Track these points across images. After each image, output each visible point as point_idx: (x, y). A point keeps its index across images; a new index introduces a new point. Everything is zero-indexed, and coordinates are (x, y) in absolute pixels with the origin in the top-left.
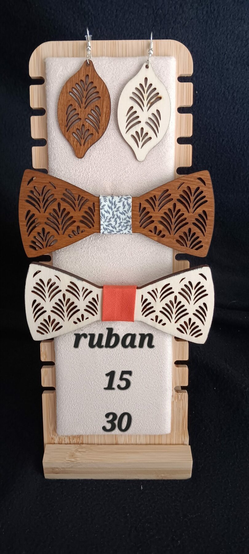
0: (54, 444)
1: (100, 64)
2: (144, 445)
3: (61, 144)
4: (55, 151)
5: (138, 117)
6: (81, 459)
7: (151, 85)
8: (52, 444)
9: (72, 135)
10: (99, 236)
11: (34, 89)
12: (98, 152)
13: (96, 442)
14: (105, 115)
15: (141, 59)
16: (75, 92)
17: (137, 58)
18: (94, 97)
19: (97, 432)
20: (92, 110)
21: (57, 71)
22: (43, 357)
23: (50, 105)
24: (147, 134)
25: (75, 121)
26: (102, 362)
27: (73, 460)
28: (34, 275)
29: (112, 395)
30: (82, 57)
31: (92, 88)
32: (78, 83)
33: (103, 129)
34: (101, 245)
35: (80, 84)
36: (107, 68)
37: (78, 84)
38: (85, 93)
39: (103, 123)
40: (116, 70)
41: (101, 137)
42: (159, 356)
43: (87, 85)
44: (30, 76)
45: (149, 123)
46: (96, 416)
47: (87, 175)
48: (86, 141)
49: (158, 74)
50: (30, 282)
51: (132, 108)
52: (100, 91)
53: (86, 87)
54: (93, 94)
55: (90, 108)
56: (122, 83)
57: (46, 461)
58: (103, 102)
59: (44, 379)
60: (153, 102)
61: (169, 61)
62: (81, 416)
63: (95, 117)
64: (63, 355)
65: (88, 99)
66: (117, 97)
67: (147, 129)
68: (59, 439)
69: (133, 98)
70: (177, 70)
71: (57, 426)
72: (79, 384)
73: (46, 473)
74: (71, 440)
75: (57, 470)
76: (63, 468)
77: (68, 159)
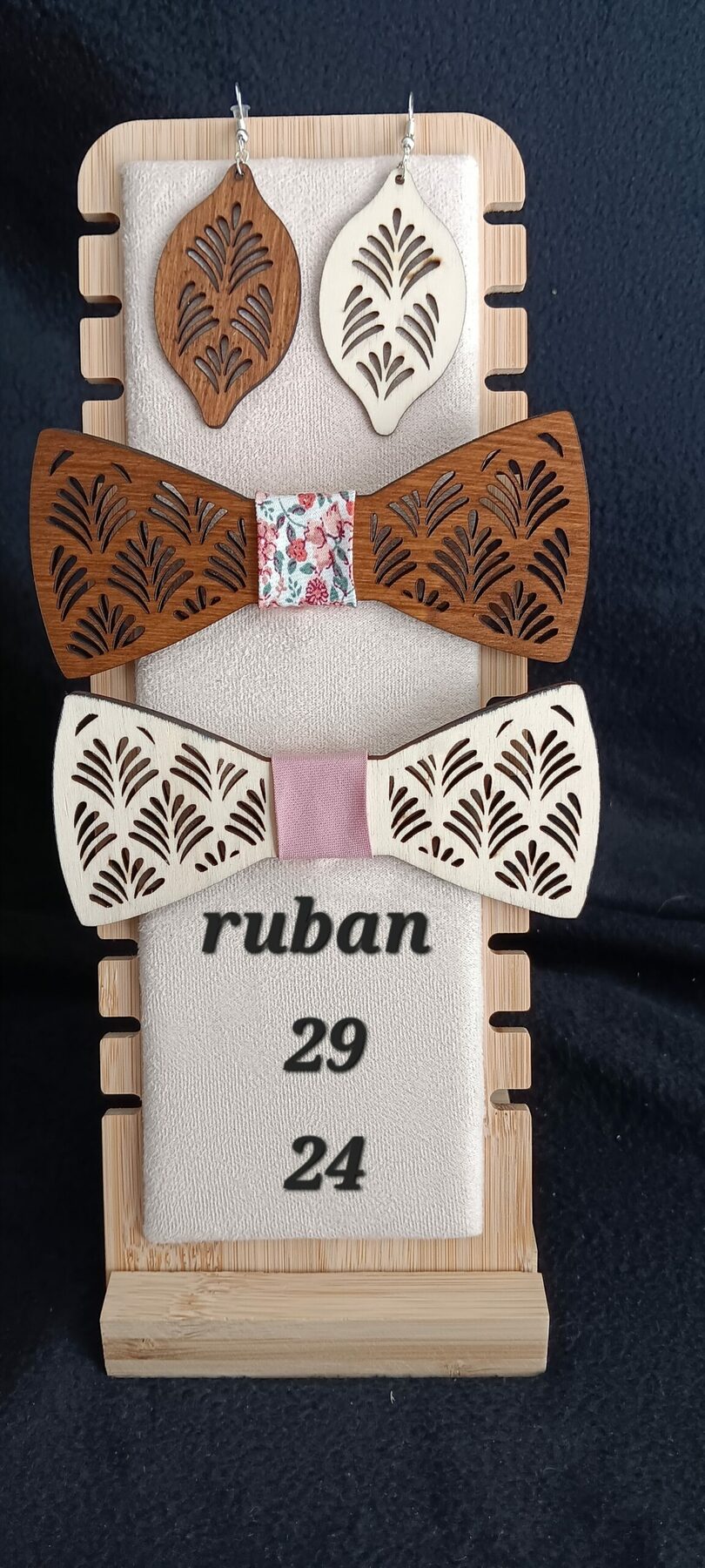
0: (136, 1270)
1: (272, 176)
2: (405, 1273)
3: (163, 389)
4: (146, 409)
5: (376, 314)
6: (214, 1312)
7: (411, 228)
8: (129, 1270)
9: (192, 364)
10: (270, 645)
11: (90, 249)
12: (266, 409)
13: (260, 1266)
14: (284, 309)
15: (385, 161)
16: (203, 249)
17: (373, 161)
18: (255, 262)
19: (263, 1229)
20: (249, 296)
21: (153, 194)
22: (107, 1003)
23: (133, 286)
24: (401, 359)
25: (203, 325)
26: (279, 1016)
27: (191, 1314)
28: (79, 729)
29: (309, 1116)
30: (222, 158)
31: (250, 239)
32: (210, 224)
33: (280, 347)
34: (275, 670)
35: (216, 227)
36: (289, 184)
37: (210, 228)
38: (230, 252)
39: (279, 331)
40: (314, 190)
41: (273, 370)
42: (443, 997)
43: (236, 230)
44: (81, 211)
45: (406, 329)
46: (260, 1181)
47: (236, 476)
48: (232, 381)
49: (430, 199)
50: (68, 750)
51: (359, 289)
52: (271, 247)
53: (233, 234)
54: (252, 253)
55: (244, 291)
56: (331, 225)
57: (109, 1319)
58: (279, 277)
59: (108, 1071)
60: (418, 272)
61: (459, 166)
62: (217, 1182)
63: (257, 316)
64: (164, 994)
65: (236, 268)
66: (319, 262)
67: (400, 346)
68: (152, 1257)
69: (361, 263)
70: (480, 191)
71: (146, 1213)
72: (210, 1083)
73: (111, 1357)
74: (186, 1259)
75: (143, 1346)
76: (158, 1340)
77: (183, 430)
